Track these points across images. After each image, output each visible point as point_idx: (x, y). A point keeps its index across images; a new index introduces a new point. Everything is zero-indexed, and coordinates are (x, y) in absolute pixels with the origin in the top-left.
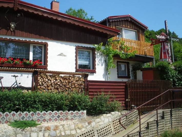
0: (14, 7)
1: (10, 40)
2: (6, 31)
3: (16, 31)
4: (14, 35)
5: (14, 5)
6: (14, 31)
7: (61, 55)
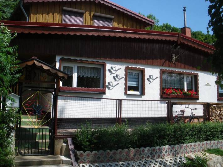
0: (178, 41)
1: (172, 72)
2: (169, 63)
3: (176, 63)
4: (175, 67)
5: (178, 39)
6: (175, 63)
7: (207, 85)
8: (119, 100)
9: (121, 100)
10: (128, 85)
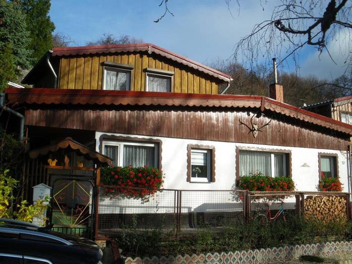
0: (260, 107)
5: (261, 104)
7: (304, 165)
8: (178, 191)
9: (181, 191)
10: (191, 164)
